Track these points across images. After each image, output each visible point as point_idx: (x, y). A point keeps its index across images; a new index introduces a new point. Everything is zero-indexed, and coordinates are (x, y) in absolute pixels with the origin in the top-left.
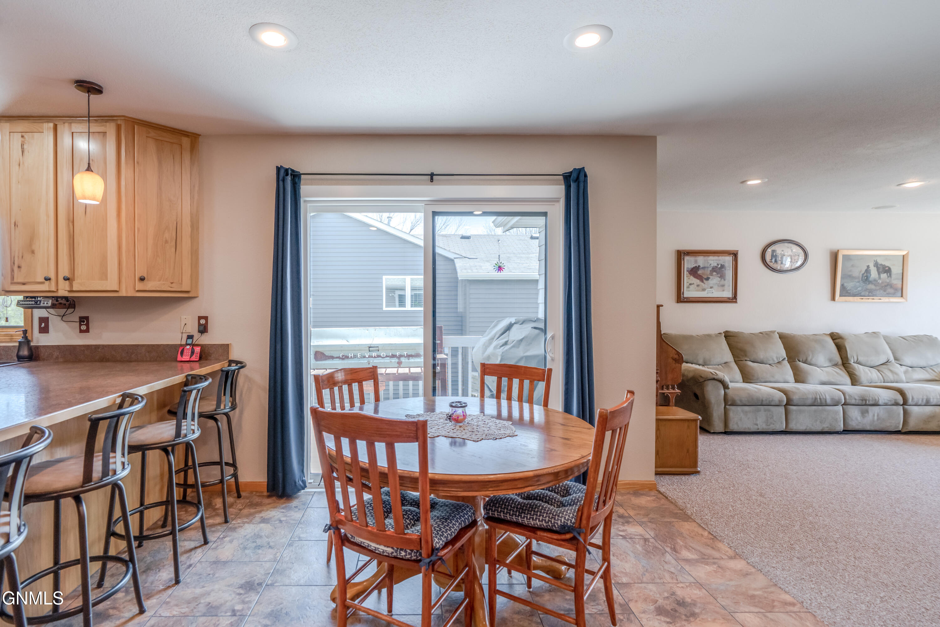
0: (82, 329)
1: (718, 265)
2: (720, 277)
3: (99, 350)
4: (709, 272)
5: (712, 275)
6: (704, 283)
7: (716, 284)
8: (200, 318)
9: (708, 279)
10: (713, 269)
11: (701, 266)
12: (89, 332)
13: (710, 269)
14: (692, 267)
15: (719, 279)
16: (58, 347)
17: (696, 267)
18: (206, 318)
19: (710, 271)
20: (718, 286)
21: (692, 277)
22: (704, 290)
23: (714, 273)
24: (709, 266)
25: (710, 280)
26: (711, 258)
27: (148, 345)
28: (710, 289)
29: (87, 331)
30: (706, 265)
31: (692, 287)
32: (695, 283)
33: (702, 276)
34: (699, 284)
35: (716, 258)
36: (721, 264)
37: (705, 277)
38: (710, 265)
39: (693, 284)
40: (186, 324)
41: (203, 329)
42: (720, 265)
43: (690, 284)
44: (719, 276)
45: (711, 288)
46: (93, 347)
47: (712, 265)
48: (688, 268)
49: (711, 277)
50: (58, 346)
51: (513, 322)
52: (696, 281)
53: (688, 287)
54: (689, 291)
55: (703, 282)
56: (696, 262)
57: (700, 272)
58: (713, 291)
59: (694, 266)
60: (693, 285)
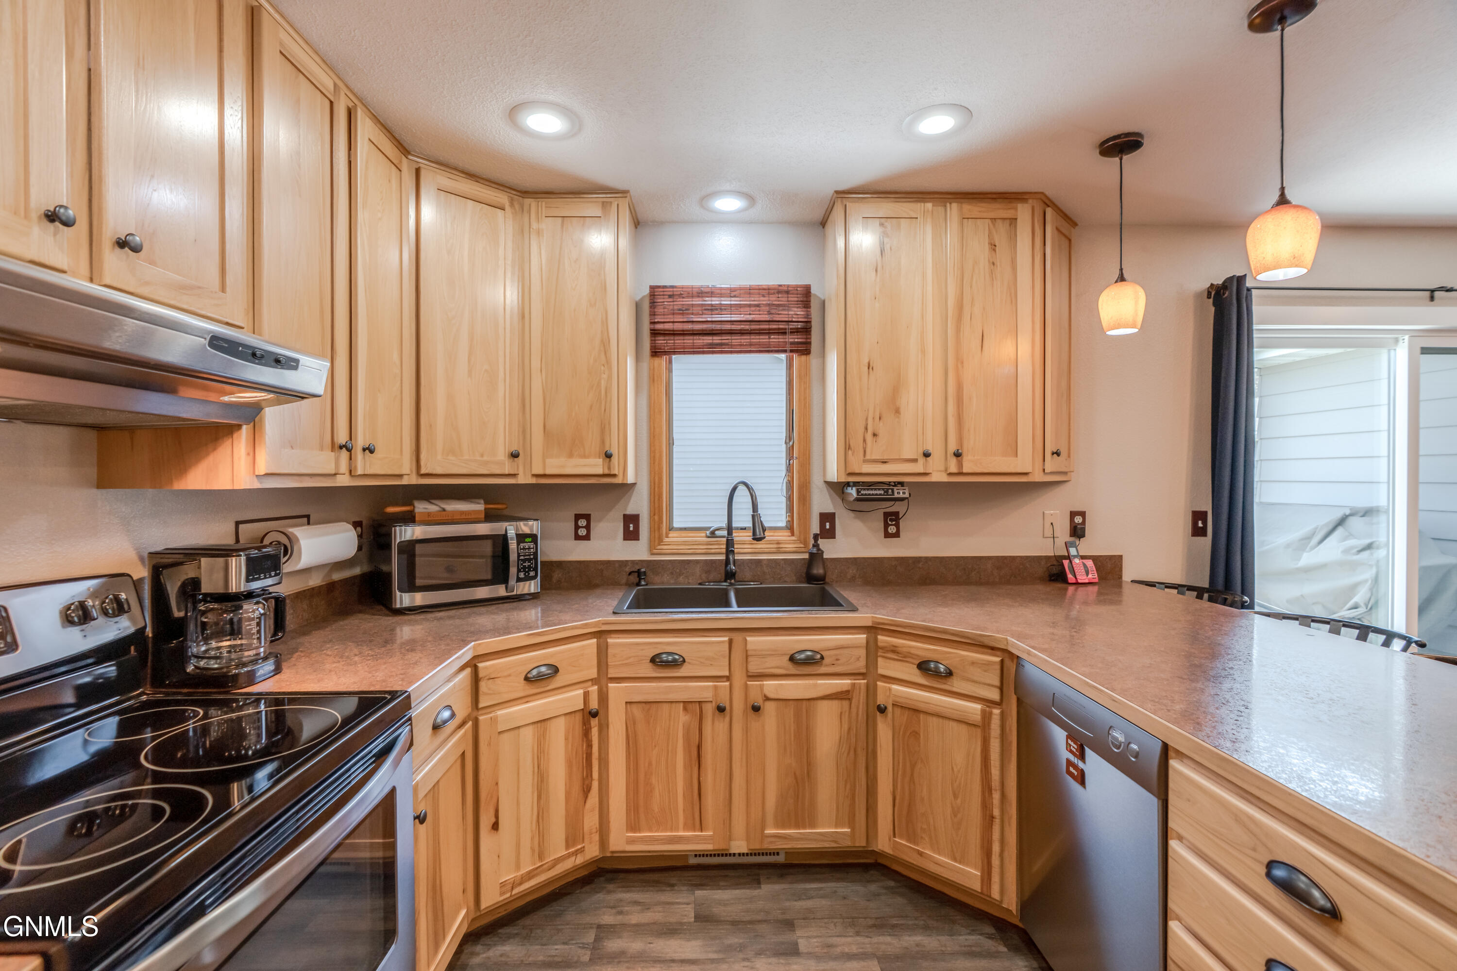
0: (890, 532)
3: (920, 565)
8: (1073, 514)
12: (899, 537)
16: (855, 561)
18: (1083, 514)
27: (997, 557)
29: (897, 535)
40: (1052, 524)
41: (1077, 532)
46: (910, 562)
50: (855, 559)
51: (1347, 514)
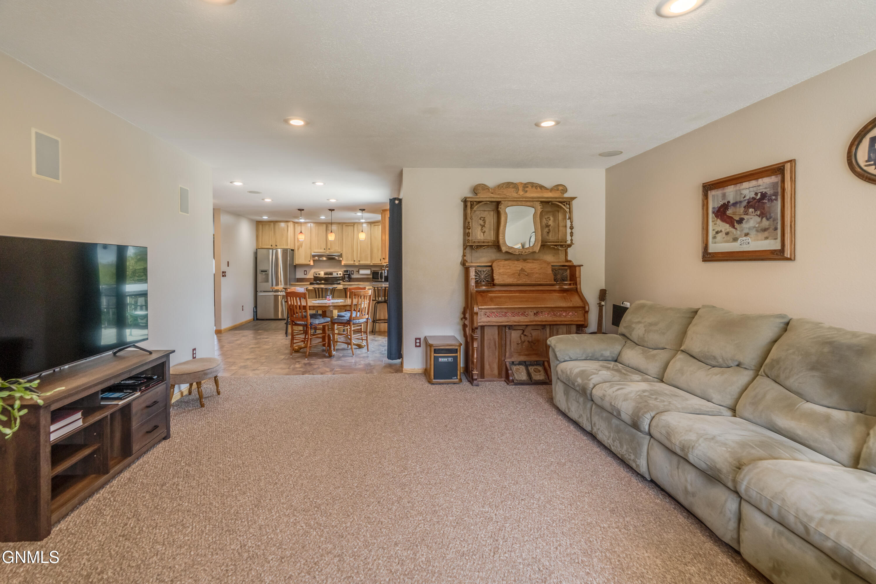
1: (756, 194)
2: (759, 216)
4: (742, 210)
5: (747, 214)
6: (736, 229)
7: (754, 227)
9: (740, 221)
10: (748, 202)
11: (731, 202)
13: (745, 204)
14: (719, 205)
15: (759, 219)
17: (724, 204)
19: (745, 207)
20: (757, 231)
21: (719, 221)
22: (735, 240)
23: (751, 210)
24: (742, 199)
25: (744, 222)
26: (745, 185)
28: (745, 238)
30: (738, 200)
31: (719, 236)
32: (723, 230)
33: (732, 218)
34: (728, 230)
35: (753, 183)
36: (761, 193)
37: (737, 218)
38: (745, 197)
39: (721, 231)
42: (759, 194)
43: (717, 233)
44: (758, 213)
45: (746, 235)
47: (747, 198)
48: (714, 208)
49: (746, 217)
52: (725, 227)
53: (714, 237)
54: (715, 243)
55: (734, 227)
56: (724, 196)
57: (729, 212)
58: (750, 240)
59: (722, 203)
60: (720, 234)
